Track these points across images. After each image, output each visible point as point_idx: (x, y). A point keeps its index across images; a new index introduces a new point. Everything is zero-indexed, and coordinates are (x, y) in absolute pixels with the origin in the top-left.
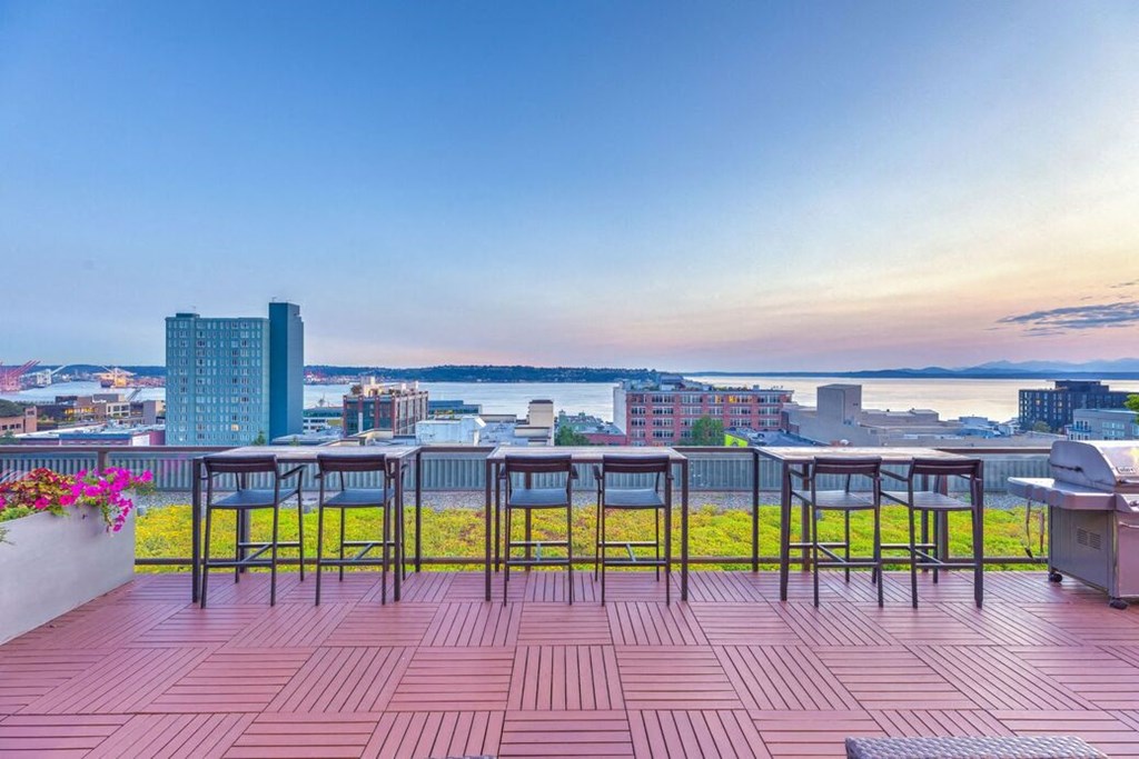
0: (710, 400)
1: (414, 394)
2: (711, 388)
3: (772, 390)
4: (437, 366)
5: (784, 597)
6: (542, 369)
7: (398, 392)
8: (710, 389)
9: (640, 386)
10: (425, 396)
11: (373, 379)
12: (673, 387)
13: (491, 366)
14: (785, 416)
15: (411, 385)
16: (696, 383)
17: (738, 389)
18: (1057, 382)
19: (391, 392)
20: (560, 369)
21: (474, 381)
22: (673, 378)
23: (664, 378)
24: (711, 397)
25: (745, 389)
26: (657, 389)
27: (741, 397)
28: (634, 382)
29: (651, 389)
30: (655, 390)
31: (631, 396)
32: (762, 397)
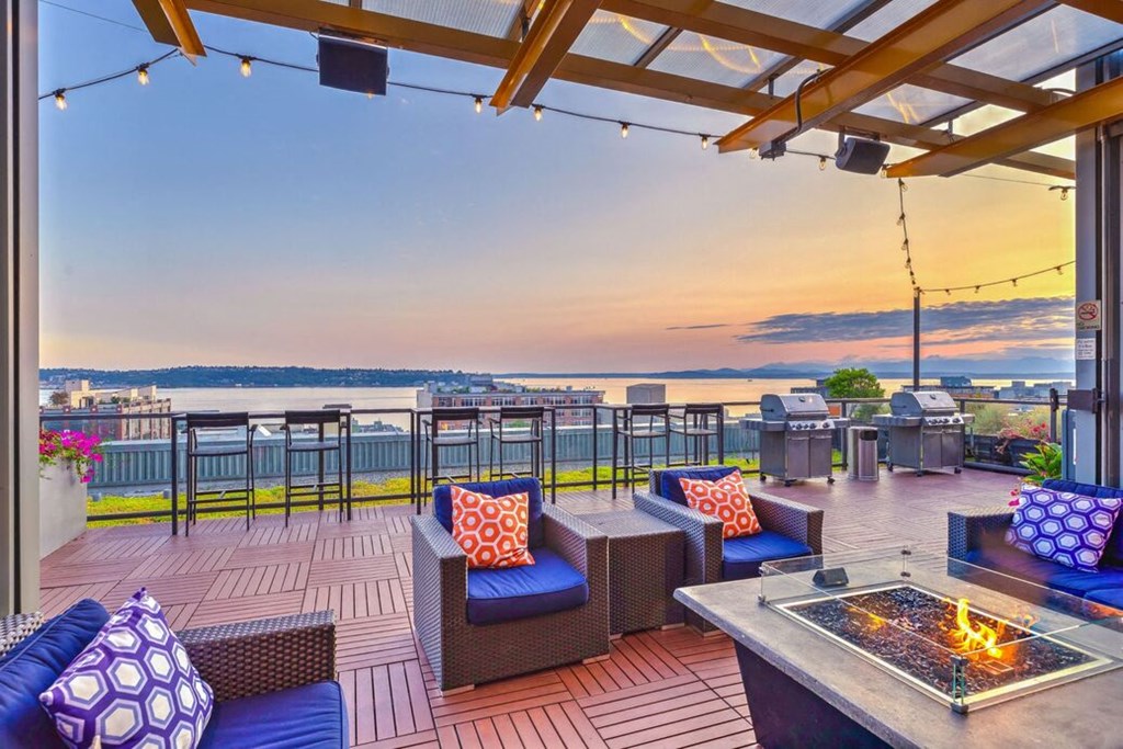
0: (523, 402)
1: (150, 403)
2: (524, 389)
3: (584, 391)
4: (176, 366)
5: (614, 497)
6: (323, 370)
7: (126, 400)
8: (523, 391)
9: (448, 389)
10: (168, 404)
11: (85, 383)
12: (484, 389)
13: (255, 367)
15: (145, 391)
16: (509, 385)
17: (552, 391)
18: (818, 381)
19: (115, 401)
20: (348, 370)
21: (232, 385)
22: (483, 379)
23: (473, 379)
24: (523, 399)
25: (558, 391)
26: (467, 391)
27: (554, 399)
28: (440, 384)
29: (460, 392)
30: (465, 392)
31: (440, 399)
32: (574, 398)
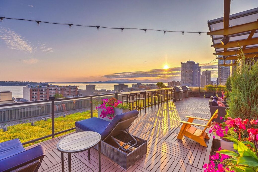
0: (58, 89)
2: (58, 86)
3: (74, 86)
12: (46, 86)
14: (78, 92)
16: (53, 85)
22: (46, 84)
23: (42, 84)
25: (67, 86)
27: (66, 88)
28: (32, 85)
30: (40, 87)
31: (32, 89)
32: (71, 88)
